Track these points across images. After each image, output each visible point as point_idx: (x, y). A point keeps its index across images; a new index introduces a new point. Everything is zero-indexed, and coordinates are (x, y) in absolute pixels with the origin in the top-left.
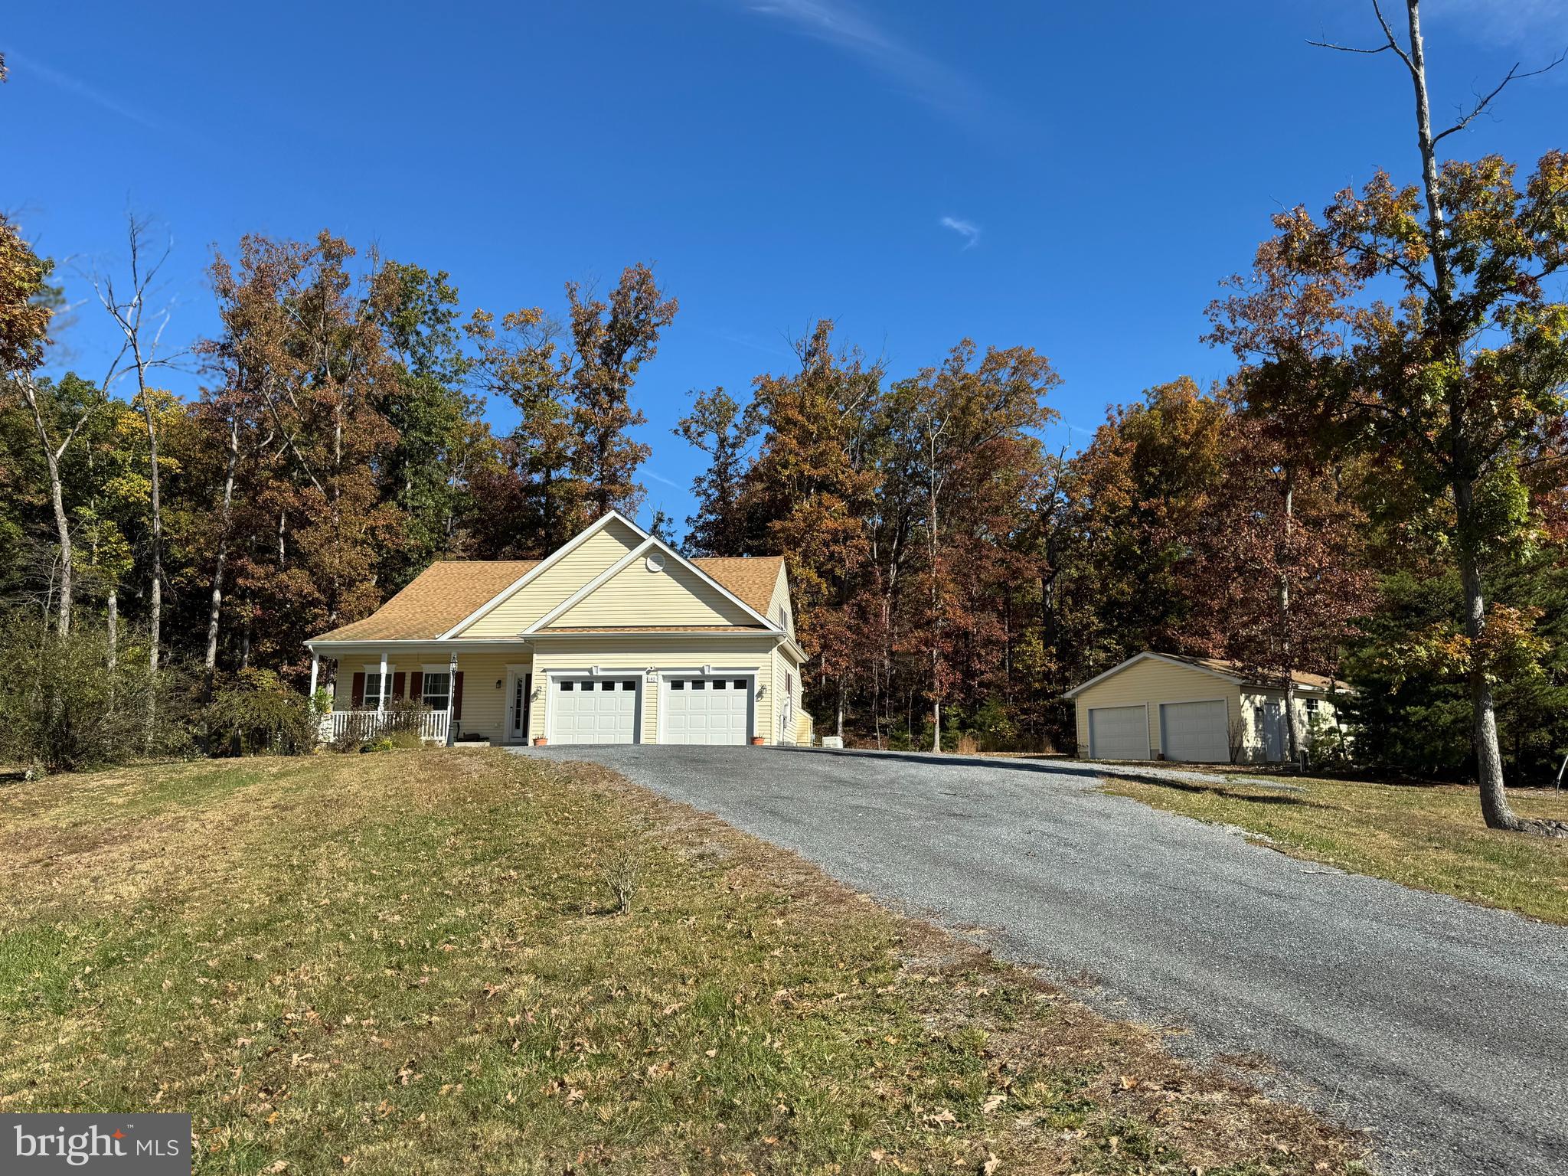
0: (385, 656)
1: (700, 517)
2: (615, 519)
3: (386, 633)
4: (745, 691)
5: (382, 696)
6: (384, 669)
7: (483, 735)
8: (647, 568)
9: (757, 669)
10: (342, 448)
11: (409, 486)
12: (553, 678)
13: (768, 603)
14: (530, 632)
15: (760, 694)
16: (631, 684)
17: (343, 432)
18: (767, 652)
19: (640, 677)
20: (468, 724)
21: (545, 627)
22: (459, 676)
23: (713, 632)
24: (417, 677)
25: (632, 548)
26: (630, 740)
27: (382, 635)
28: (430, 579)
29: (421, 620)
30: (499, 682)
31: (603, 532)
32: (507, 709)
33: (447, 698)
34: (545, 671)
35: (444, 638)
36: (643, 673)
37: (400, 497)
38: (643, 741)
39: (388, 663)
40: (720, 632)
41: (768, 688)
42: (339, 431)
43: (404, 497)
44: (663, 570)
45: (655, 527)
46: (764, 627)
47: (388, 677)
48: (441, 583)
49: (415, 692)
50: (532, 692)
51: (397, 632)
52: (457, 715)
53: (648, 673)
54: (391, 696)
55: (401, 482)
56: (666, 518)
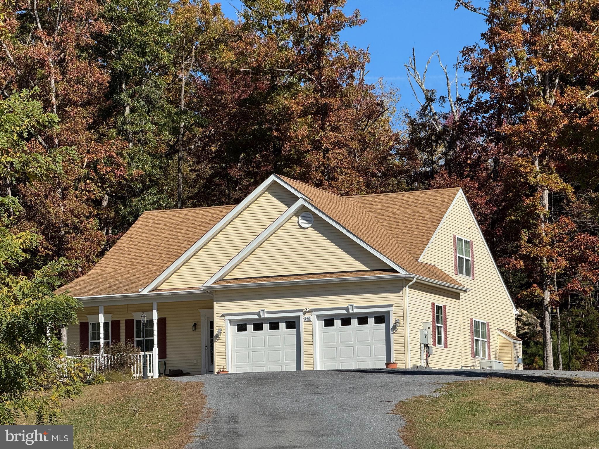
0: (102, 309)
1: (471, 97)
2: (275, 182)
3: (101, 288)
4: (383, 325)
5: (102, 341)
6: (102, 319)
7: (185, 371)
8: (299, 225)
9: (391, 306)
10: (56, 97)
11: (128, 110)
12: (231, 321)
13: (428, 240)
14: (208, 284)
15: (395, 327)
16: (292, 324)
17: (57, 82)
18: (399, 292)
19: (298, 317)
20: (173, 363)
21: (221, 280)
22: (162, 322)
23: (353, 277)
24: (129, 323)
25: (289, 205)
26: (294, 368)
27: (98, 290)
28: (140, 231)
29: (131, 272)
30: (195, 325)
31: (267, 194)
32: (203, 348)
33: (153, 340)
34: (223, 316)
35: (146, 292)
36: (300, 314)
37: (119, 124)
38: (303, 368)
39: (105, 313)
40: (359, 277)
41: (401, 322)
42: (53, 82)
43: (124, 123)
44: (312, 227)
45: (425, 108)
46: (394, 271)
47: (106, 324)
48: (149, 234)
49: (129, 336)
50: (215, 334)
51: (110, 287)
52: (162, 354)
53: (304, 314)
54: (110, 340)
55: (119, 107)
56: (437, 96)
